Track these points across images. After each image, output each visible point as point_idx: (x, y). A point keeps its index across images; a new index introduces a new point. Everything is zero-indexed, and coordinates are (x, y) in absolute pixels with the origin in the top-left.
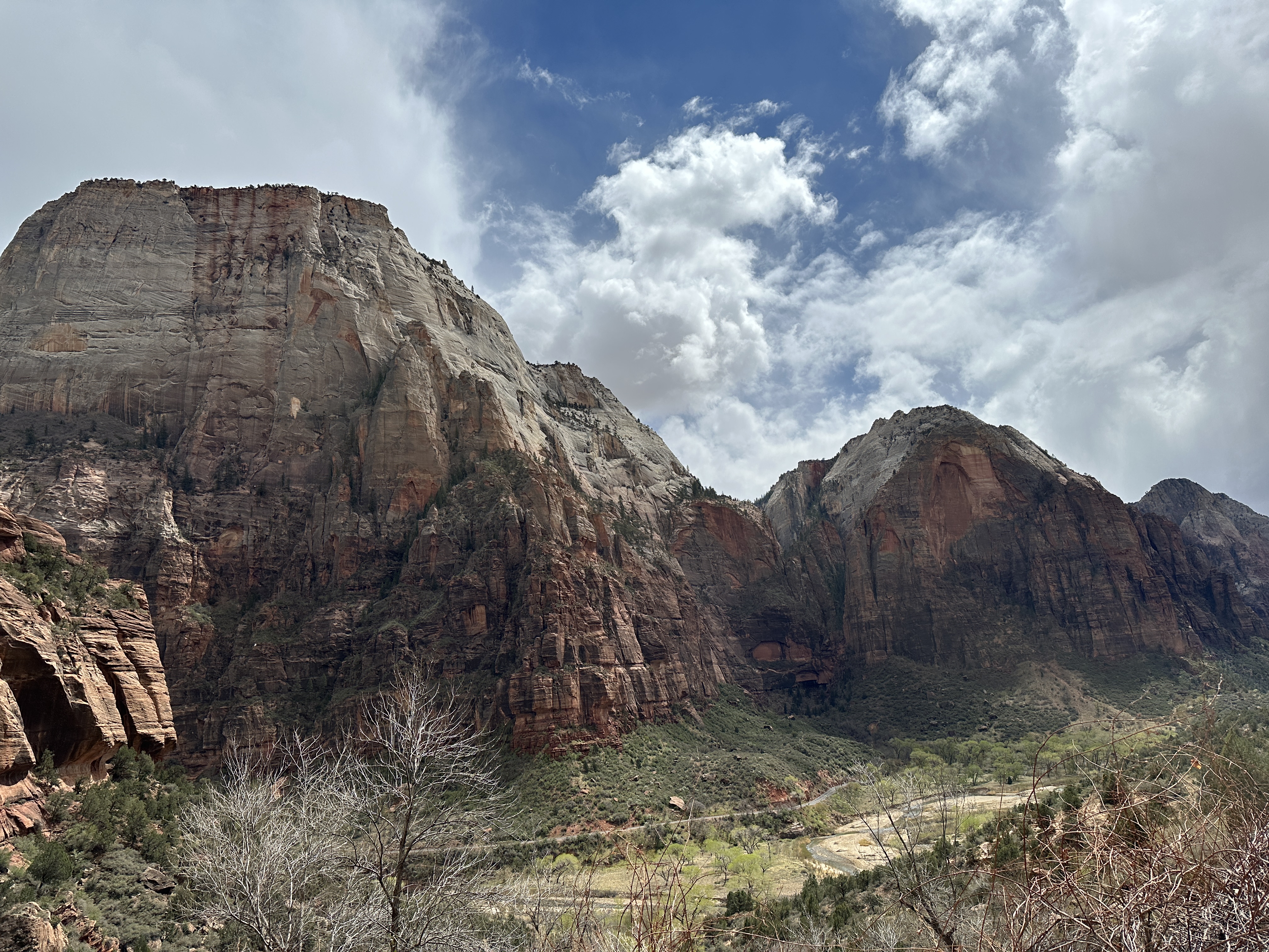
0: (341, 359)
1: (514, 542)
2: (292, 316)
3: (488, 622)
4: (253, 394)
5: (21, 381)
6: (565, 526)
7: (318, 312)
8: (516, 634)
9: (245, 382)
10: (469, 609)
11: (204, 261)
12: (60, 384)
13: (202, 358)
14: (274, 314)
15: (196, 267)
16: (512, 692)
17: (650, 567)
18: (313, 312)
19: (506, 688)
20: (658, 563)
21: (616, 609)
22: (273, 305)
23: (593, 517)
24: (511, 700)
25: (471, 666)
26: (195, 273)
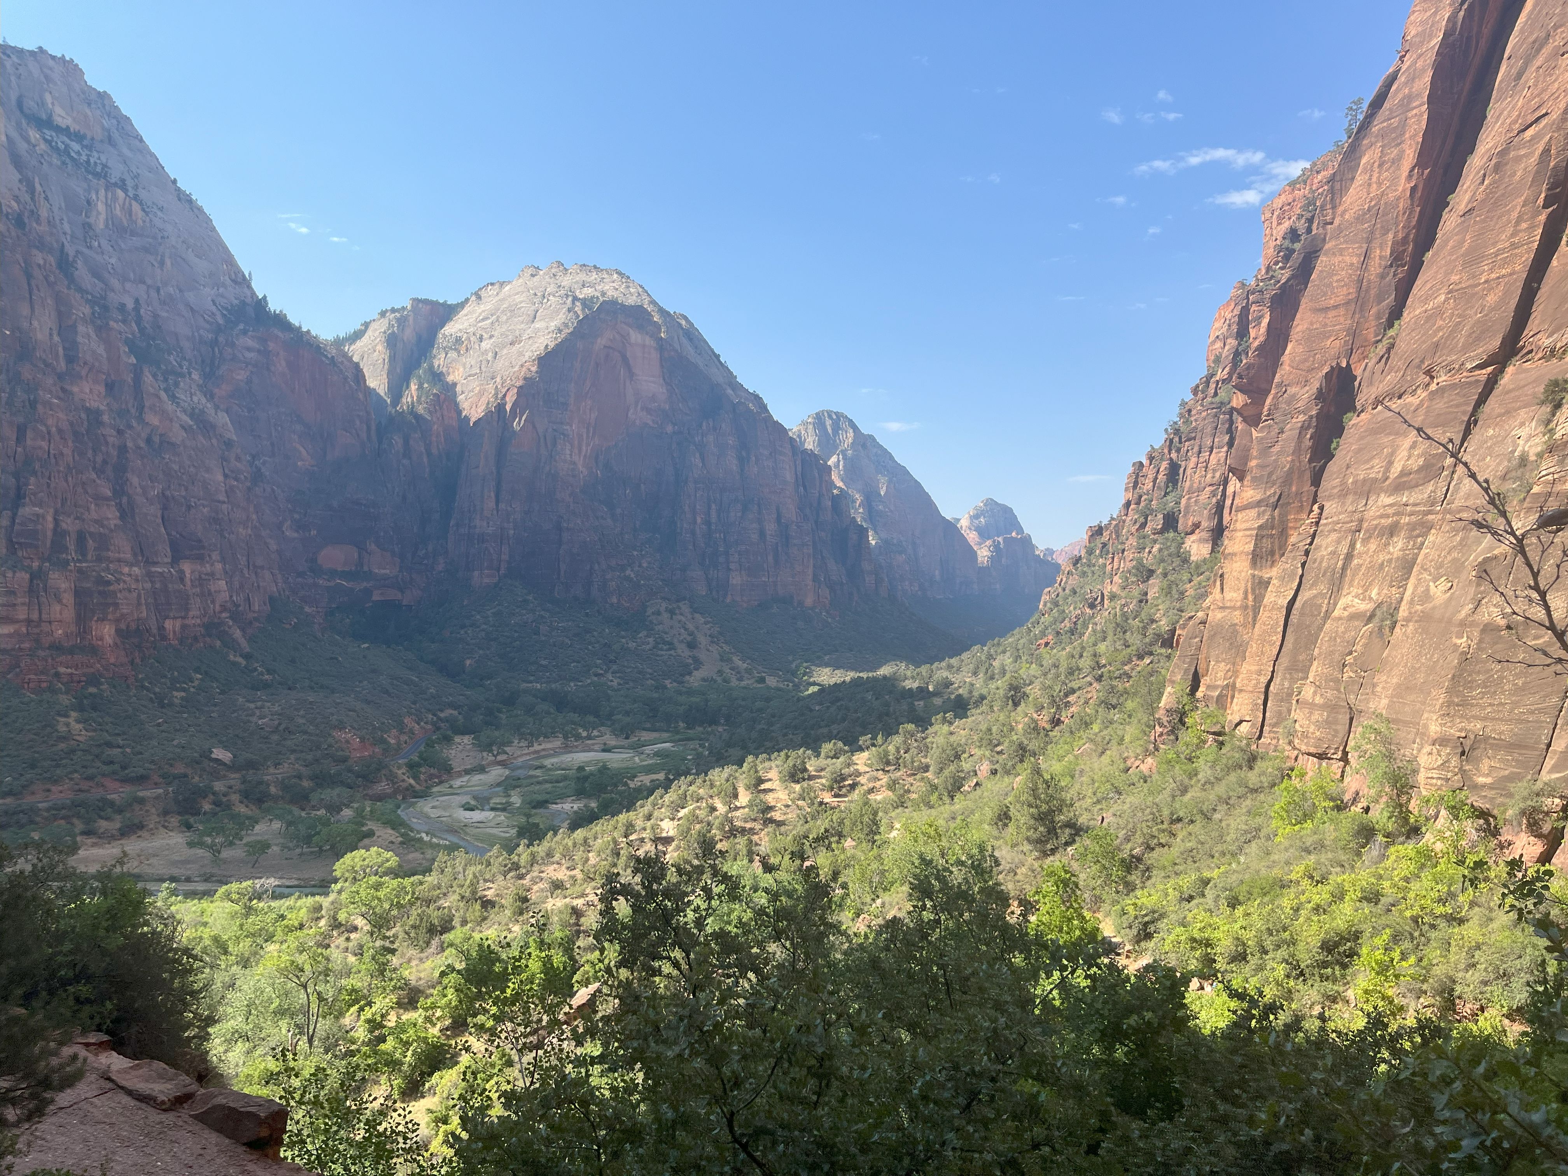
17: (186, 420)
20: (197, 415)
21: (134, 480)
23: (102, 330)
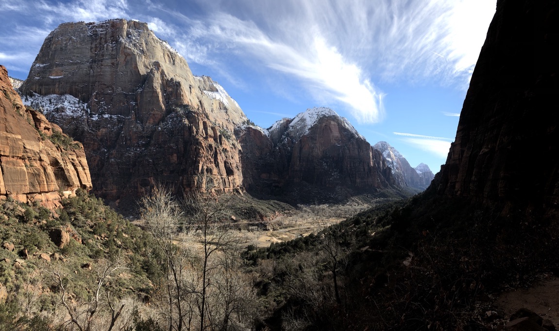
0: (133, 74)
1: (187, 134)
2: (119, 62)
3: (177, 160)
4: (108, 87)
5: (47, 85)
6: (203, 130)
7: (126, 60)
8: (186, 163)
9: (105, 83)
10: (172, 154)
11: (93, 46)
12: (57, 86)
13: (93, 76)
14: (113, 61)
15: (92, 48)
16: (184, 180)
17: (231, 146)
18: (125, 60)
19: (183, 179)
20: (233, 145)
21: (219, 158)
22: (113, 58)
23: (213, 128)
24: (184, 183)
25: (172, 172)
26: (91, 50)
